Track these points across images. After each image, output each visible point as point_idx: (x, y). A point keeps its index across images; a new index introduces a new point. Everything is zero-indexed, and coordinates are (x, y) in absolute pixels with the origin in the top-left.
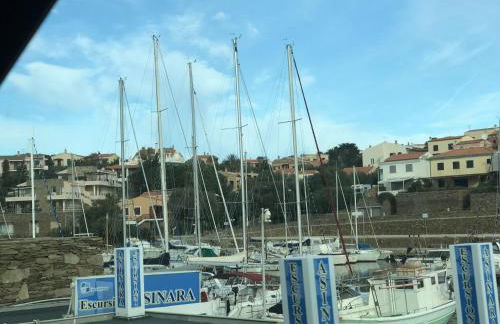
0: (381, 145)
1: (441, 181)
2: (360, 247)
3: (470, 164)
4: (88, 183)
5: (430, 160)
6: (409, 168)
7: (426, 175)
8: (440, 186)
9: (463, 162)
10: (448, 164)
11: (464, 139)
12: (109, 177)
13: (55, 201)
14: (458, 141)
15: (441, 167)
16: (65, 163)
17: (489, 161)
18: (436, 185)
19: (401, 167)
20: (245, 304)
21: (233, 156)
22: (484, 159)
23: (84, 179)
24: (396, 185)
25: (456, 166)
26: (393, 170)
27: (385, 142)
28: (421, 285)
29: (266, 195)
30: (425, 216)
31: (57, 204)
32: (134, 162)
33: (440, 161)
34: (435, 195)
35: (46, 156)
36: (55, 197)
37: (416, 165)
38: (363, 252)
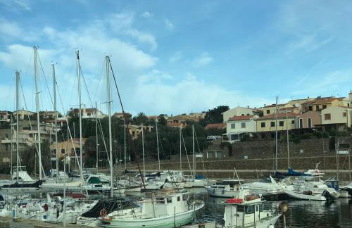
0: (236, 108)
1: (263, 135)
2: (196, 178)
3: (281, 124)
4: (31, 132)
5: (257, 120)
6: (243, 126)
7: (254, 130)
8: (263, 137)
9: (277, 122)
10: (268, 123)
11: (286, 106)
12: (47, 128)
13: (6, 144)
14: (281, 107)
15: (263, 125)
16: (22, 117)
17: (293, 122)
18: (260, 137)
19: (238, 125)
20: (67, 212)
21: (142, 114)
22: (290, 120)
23: (29, 129)
24: (234, 137)
25: (273, 124)
26: (233, 126)
27: (239, 107)
28: (170, 201)
29: (150, 142)
30: (246, 157)
31: (9, 146)
32: (65, 118)
33: (263, 122)
34: (256, 144)
35: (9, 112)
36: (7, 141)
37: (247, 124)
38: (196, 181)
